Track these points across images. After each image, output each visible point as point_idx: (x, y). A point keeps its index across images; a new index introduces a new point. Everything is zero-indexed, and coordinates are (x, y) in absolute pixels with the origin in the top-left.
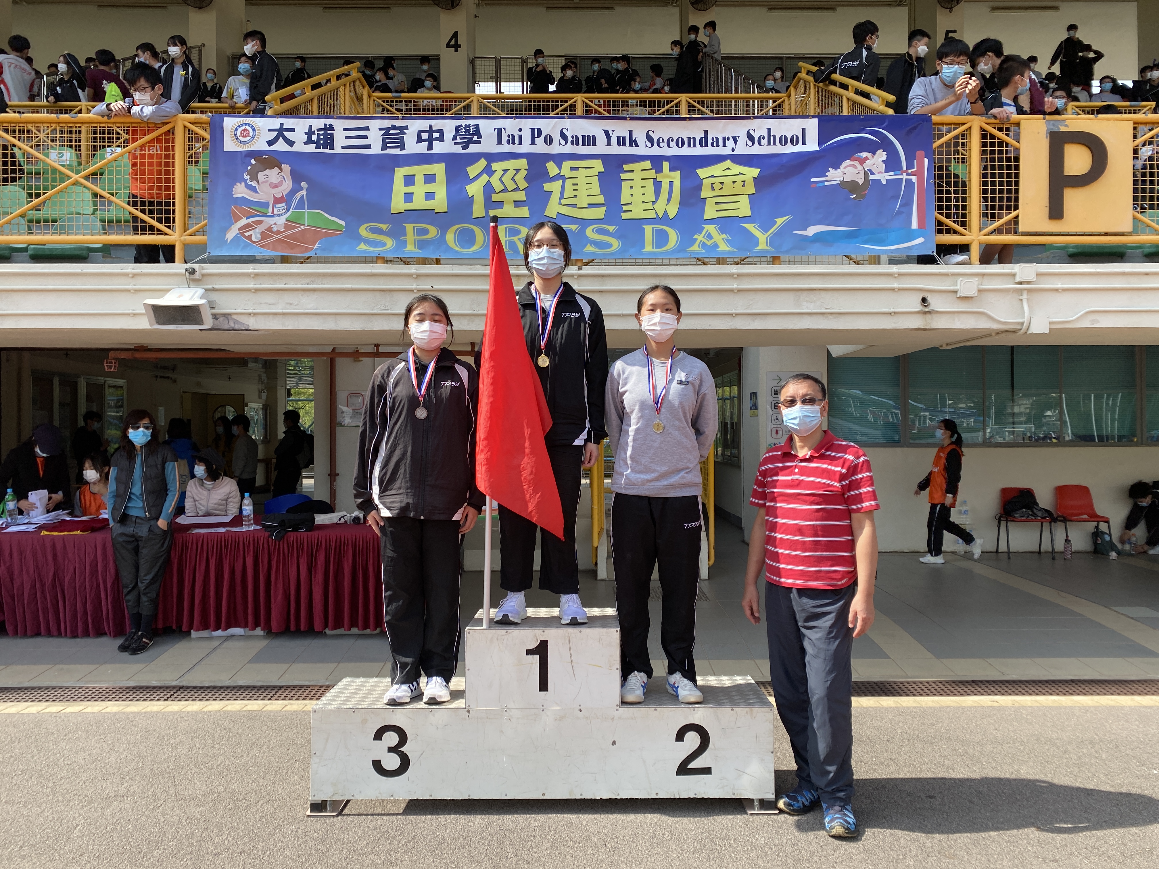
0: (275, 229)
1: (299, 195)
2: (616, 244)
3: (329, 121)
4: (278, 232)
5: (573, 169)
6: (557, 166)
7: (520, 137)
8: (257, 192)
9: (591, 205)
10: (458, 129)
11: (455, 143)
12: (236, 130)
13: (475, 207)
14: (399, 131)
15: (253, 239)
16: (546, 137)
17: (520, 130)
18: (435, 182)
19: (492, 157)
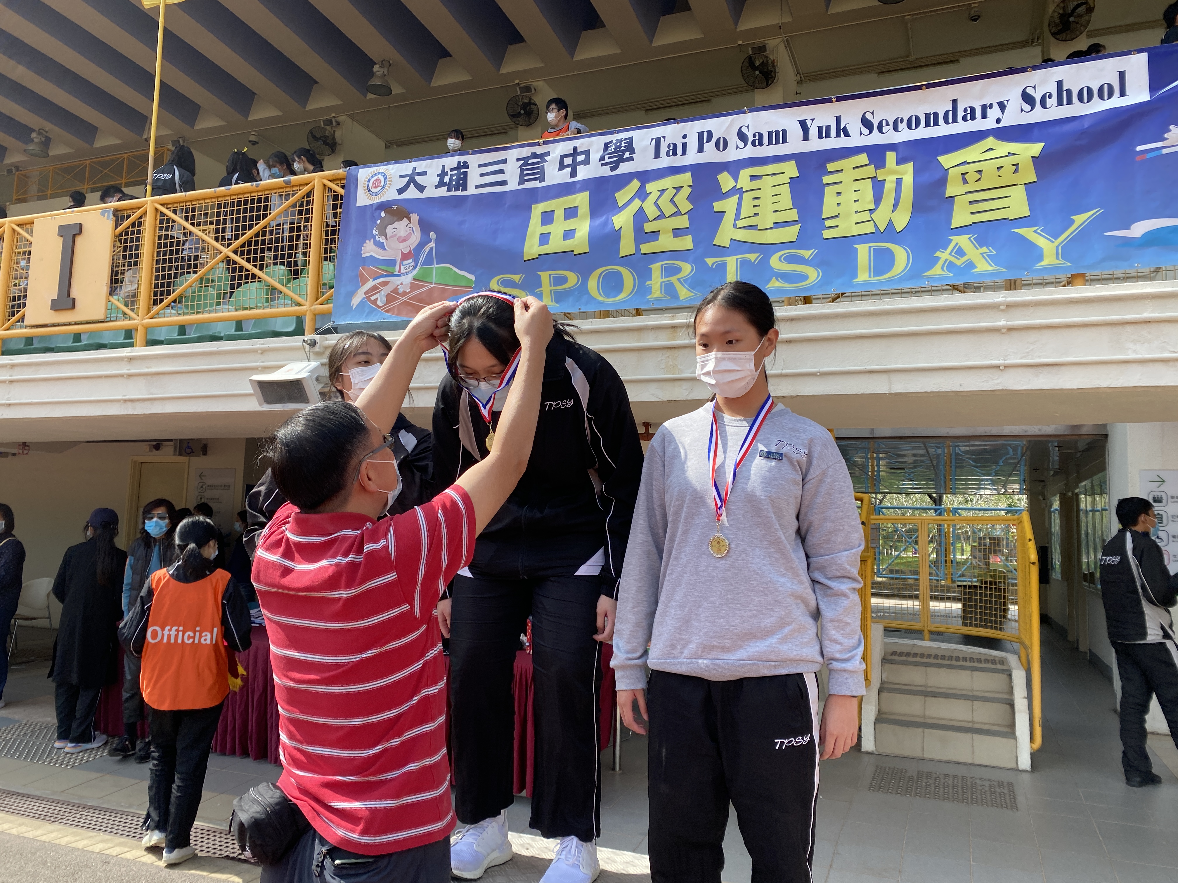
0: (401, 290)
1: (427, 249)
2: (813, 274)
3: (462, 159)
4: (405, 294)
5: (753, 178)
6: (733, 177)
7: (684, 145)
8: (385, 249)
9: (778, 225)
10: (606, 146)
11: (603, 165)
12: (369, 181)
13: (622, 242)
14: (539, 160)
15: (379, 303)
16: (719, 140)
17: (685, 137)
18: (577, 216)
19: (645, 177)
